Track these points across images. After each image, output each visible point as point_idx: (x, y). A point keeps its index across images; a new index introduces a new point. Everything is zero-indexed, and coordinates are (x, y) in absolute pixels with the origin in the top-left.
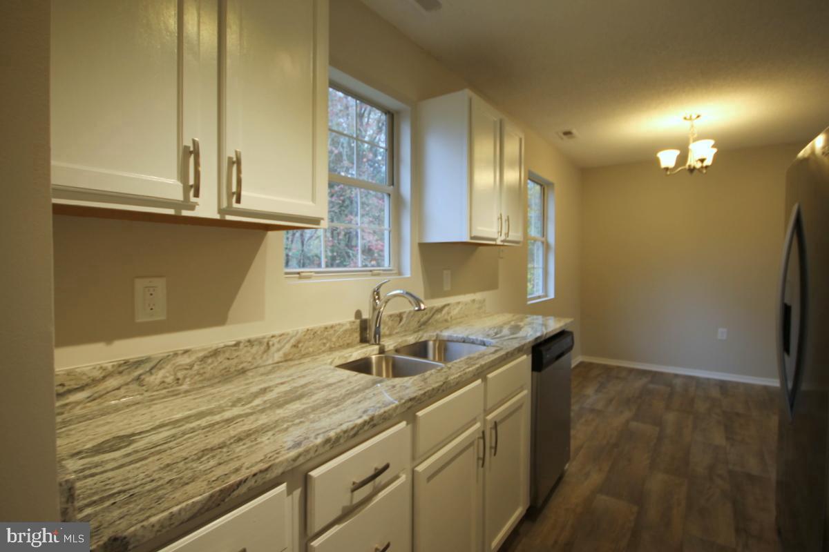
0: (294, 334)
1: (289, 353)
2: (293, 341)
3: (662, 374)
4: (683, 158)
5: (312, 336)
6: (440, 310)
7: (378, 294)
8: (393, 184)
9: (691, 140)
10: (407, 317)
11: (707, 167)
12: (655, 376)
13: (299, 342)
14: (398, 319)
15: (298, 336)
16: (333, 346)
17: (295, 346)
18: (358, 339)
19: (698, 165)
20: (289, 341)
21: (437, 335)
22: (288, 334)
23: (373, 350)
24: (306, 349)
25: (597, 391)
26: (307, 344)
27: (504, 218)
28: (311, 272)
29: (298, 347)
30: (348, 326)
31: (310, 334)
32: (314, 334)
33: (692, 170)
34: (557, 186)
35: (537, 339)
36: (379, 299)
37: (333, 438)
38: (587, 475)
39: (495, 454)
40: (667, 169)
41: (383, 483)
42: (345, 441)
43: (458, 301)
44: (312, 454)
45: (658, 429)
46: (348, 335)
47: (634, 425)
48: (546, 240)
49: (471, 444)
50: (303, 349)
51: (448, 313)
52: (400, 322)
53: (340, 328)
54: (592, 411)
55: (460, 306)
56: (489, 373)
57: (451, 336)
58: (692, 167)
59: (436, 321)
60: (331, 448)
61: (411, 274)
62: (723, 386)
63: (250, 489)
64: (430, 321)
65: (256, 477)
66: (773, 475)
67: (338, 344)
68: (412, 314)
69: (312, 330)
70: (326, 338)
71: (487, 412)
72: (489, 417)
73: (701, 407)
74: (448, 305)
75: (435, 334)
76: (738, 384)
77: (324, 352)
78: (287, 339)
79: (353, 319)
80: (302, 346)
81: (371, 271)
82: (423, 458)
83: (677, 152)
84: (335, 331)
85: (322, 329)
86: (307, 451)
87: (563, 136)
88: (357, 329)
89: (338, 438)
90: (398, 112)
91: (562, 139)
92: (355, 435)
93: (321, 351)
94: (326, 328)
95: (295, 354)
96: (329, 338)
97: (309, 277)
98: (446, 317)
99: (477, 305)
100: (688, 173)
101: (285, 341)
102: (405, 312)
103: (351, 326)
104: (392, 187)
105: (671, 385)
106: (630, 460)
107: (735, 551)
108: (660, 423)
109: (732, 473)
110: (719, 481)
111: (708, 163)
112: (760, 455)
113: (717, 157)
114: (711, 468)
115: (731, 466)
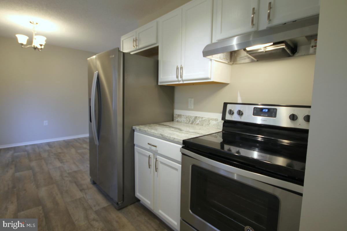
4: (30, 41)
9: (34, 35)
19: (39, 47)
33: (35, 48)
40: (22, 44)
45: (31, 171)
58: (35, 47)
62: (48, 144)
73: (45, 155)
76: (54, 142)
83: (27, 38)
100: (33, 49)
105: (26, 151)
106: (25, 190)
107: (84, 197)
108: (30, 168)
109: (69, 174)
110: (66, 179)
111: (43, 47)
112: (74, 163)
113: (46, 45)
114: (61, 175)
115: (68, 172)
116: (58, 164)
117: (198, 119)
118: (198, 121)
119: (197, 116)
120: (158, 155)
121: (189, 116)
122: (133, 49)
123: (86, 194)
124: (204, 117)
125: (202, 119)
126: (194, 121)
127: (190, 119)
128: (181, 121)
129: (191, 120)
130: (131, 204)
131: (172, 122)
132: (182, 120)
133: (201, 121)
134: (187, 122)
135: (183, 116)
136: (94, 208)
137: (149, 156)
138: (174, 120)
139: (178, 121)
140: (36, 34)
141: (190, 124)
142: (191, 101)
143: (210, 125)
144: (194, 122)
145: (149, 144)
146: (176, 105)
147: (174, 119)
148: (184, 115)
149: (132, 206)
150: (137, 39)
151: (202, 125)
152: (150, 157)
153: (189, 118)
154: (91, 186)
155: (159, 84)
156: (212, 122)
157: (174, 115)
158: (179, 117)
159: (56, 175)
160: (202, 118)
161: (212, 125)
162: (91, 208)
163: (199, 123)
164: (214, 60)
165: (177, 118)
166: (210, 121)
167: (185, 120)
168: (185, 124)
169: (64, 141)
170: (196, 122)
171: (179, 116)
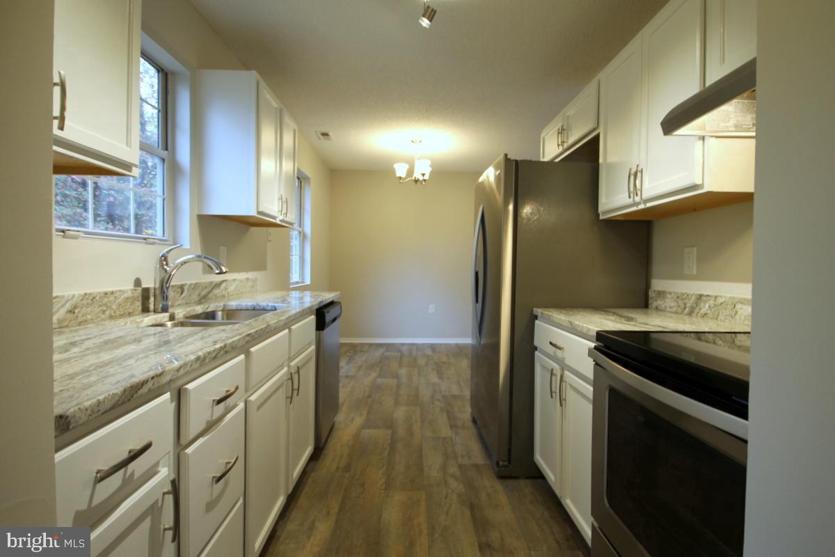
0: (70, 297)
1: (64, 320)
2: (68, 306)
3: (393, 344)
4: (410, 172)
5: (90, 302)
6: (218, 285)
7: (166, 259)
8: (167, 149)
9: (416, 160)
10: (188, 289)
11: (425, 180)
12: (388, 346)
13: (75, 307)
14: (180, 290)
15: (74, 300)
16: (113, 314)
17: (71, 311)
18: (140, 308)
19: (421, 178)
20: (63, 305)
21: (224, 305)
22: (63, 297)
23: (164, 317)
24: (83, 316)
25: (348, 363)
26: (84, 310)
27: (284, 199)
28: (78, 231)
29: (74, 313)
30: (129, 294)
31: (88, 299)
32: (92, 300)
33: (416, 181)
34: (312, 181)
35: (321, 302)
36: (167, 265)
37: (202, 357)
38: (352, 420)
39: (298, 395)
40: (400, 178)
41: (231, 404)
42: (209, 362)
43: (234, 278)
44: (188, 368)
45: (396, 380)
46: (129, 304)
47: (380, 381)
48: (303, 229)
49: (281, 385)
50: (80, 315)
51: (226, 289)
52: (182, 294)
53: (121, 295)
54: (347, 377)
55: (236, 283)
56: (293, 325)
57: (239, 305)
58: (417, 179)
59: (215, 295)
60: (201, 365)
61: (191, 245)
62: (433, 347)
63: (150, 390)
64: (210, 295)
65: (153, 380)
66: (467, 393)
67: (118, 313)
68: (193, 286)
69: (90, 294)
70: (105, 305)
71: (290, 359)
72: (292, 364)
73: (422, 362)
74: (225, 281)
75: (222, 304)
76: (441, 344)
77: (103, 320)
78: (62, 303)
79: (132, 287)
80: (79, 312)
81: (145, 239)
82: (256, 388)
83: (407, 167)
84: (115, 297)
85: (102, 295)
86: (185, 364)
87: (321, 137)
88: (138, 297)
89: (205, 358)
90: (173, 74)
91: (320, 139)
92: (215, 357)
93: (99, 319)
94: (106, 294)
95: (71, 321)
96: (109, 305)
97: (76, 238)
98: (223, 293)
99: (250, 284)
100: (414, 183)
101: (60, 305)
102: (186, 284)
103: (133, 293)
104: (166, 152)
105: (400, 351)
106: (381, 403)
107: (451, 438)
108: (397, 376)
109: (444, 397)
110: (437, 403)
111: (426, 177)
112: (459, 384)
113: (432, 174)
114: (432, 397)
115: (443, 393)
116: (434, 379)
117: (705, 302)
118: (705, 308)
119: (702, 293)
120: (569, 371)
121: (683, 294)
122: (557, 151)
123: (456, 434)
124: (721, 297)
125: (715, 301)
126: (695, 305)
127: (687, 301)
128: (664, 306)
129: (688, 305)
130: (527, 478)
131: (644, 309)
132: (665, 304)
133: (712, 306)
134: (680, 311)
135: (668, 296)
136: (460, 460)
137: (552, 370)
138: (650, 306)
139: (657, 308)
140: (419, 158)
141: (686, 314)
142: (691, 255)
143: (737, 317)
144: (697, 310)
145: (551, 343)
146: (656, 267)
147: (650, 301)
148: (672, 291)
149: (529, 481)
150: (565, 127)
151: (717, 318)
152: (554, 371)
153: (682, 299)
154: (470, 424)
155: (601, 218)
156: (741, 309)
157: (650, 293)
158: (659, 297)
159: (425, 394)
160: (716, 297)
161: (743, 318)
162: (456, 458)
163: (708, 312)
164: (712, 136)
165: (657, 301)
166: (736, 307)
167: (673, 304)
168: (673, 315)
169: (457, 345)
170: (700, 310)
171: (661, 294)
